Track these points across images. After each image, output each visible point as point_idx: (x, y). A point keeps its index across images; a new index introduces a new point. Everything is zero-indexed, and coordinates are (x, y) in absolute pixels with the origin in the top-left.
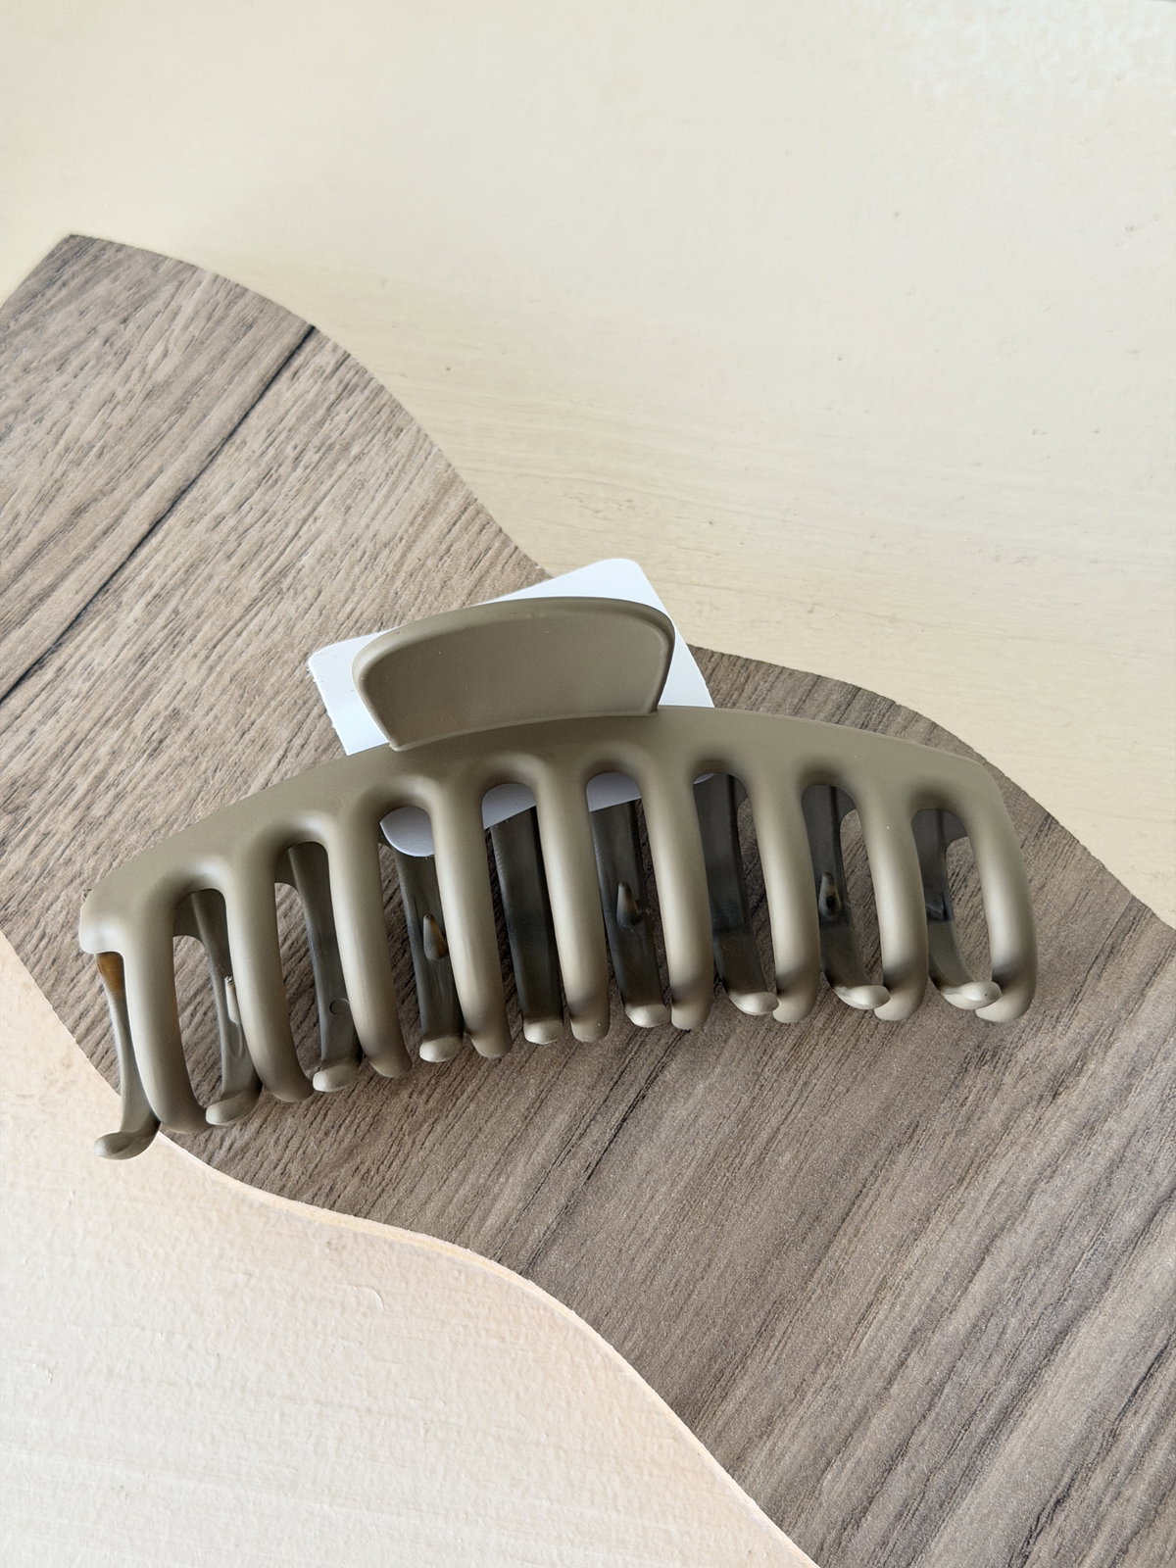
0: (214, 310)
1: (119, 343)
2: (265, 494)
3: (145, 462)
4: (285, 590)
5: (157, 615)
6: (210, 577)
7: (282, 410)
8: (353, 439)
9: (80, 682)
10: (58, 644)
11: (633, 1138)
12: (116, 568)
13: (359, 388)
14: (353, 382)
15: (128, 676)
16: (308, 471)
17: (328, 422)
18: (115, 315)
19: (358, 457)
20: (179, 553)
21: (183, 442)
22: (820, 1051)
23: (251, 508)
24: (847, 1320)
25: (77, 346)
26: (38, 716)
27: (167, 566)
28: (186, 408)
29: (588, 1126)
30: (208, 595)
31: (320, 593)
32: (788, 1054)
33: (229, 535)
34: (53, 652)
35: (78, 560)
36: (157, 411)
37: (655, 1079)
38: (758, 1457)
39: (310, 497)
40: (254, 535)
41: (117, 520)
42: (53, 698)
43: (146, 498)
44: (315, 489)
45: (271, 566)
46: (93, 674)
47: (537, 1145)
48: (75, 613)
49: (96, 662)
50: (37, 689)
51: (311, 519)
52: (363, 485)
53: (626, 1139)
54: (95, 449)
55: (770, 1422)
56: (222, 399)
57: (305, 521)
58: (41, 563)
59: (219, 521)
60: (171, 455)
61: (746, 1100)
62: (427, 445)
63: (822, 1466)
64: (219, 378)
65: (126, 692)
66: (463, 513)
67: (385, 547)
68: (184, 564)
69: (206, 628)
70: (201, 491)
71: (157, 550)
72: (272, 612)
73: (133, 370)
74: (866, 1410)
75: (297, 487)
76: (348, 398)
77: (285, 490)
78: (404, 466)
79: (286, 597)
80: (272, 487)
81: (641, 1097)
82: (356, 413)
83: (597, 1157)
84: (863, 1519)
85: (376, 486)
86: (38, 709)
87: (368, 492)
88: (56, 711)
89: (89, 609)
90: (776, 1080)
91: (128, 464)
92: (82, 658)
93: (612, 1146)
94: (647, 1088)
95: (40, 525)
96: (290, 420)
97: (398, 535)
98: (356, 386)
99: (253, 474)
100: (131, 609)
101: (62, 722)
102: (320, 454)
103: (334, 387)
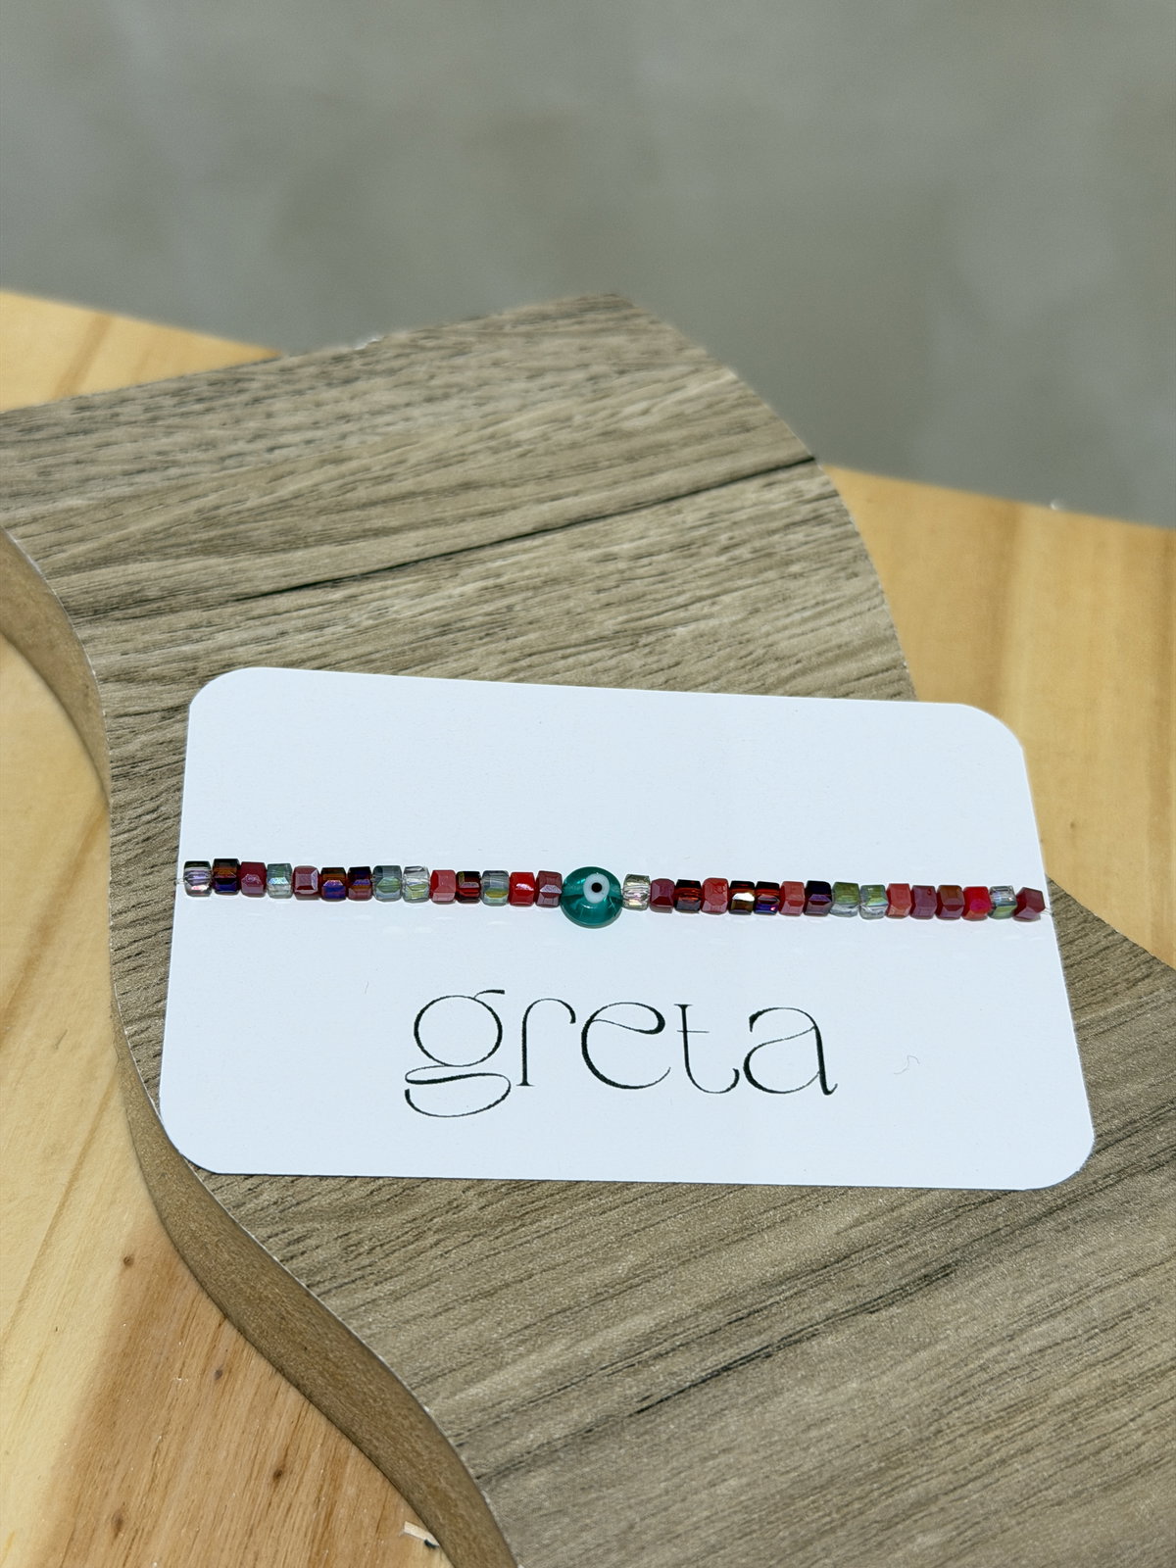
0: (717, 403)
1: (603, 384)
2: (674, 559)
3: (562, 480)
4: (640, 644)
5: (486, 602)
6: (567, 597)
7: (737, 504)
8: (799, 560)
9: (365, 616)
10: (366, 576)
11: (726, 1397)
12: (472, 546)
13: (833, 524)
14: (827, 516)
15: (420, 635)
16: (735, 562)
17: (781, 535)
18: (614, 364)
19: (795, 576)
20: (548, 564)
21: (615, 483)
22: (1044, 1432)
23: (650, 564)
25: (560, 370)
26: (300, 623)
27: (526, 568)
28: (637, 460)
29: (673, 1350)
30: (554, 610)
31: (677, 664)
32: (998, 1412)
33: (612, 573)
34: (355, 580)
35: (437, 522)
36: (606, 449)
37: (796, 1342)
39: (720, 583)
40: (639, 586)
41: (502, 511)
42: (326, 615)
43: (545, 507)
44: (731, 579)
45: (640, 619)
46: (383, 617)
47: (594, 1334)
48: (401, 561)
49: (395, 608)
50: (315, 601)
51: (709, 601)
52: (784, 600)
53: (714, 1392)
54: (519, 450)
56: (679, 469)
57: (700, 599)
58: (398, 507)
59: (609, 558)
60: (595, 488)
61: (909, 1434)
62: (877, 601)
64: (687, 453)
65: (406, 647)
66: (883, 671)
67: (777, 659)
68: (547, 574)
69: (532, 636)
70: (607, 527)
71: (525, 551)
72: (612, 657)
73: (604, 409)
75: (711, 570)
76: (814, 526)
77: (698, 566)
78: (839, 606)
79: (638, 650)
80: (685, 557)
81: (765, 1354)
82: (815, 541)
83: (665, 1393)
85: (799, 607)
86: (304, 617)
87: (787, 607)
88: (321, 628)
89: (420, 563)
90: (961, 1436)
91: (546, 474)
92: (382, 598)
93: (692, 1390)
94: (779, 1347)
95: (419, 479)
96: (741, 516)
98: (829, 521)
99: (672, 539)
100: (464, 584)
101: (320, 640)
102: (754, 556)
103: (805, 510)
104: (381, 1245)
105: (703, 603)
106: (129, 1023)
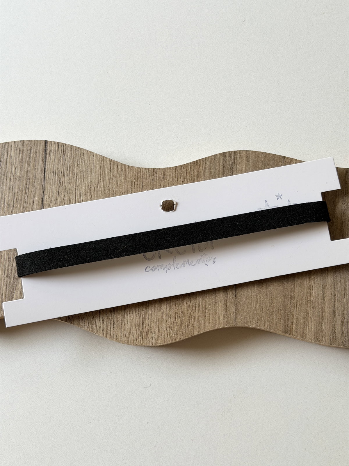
0: (20, 150)
3: (29, 197)
7: (52, 166)
8: (74, 162)
14: (64, 148)
16: (68, 176)
17: (65, 162)
19: (78, 166)
23: (61, 193)
24: (307, 292)
36: (23, 183)
38: (307, 331)
39: (73, 182)
44: (73, 179)
51: (77, 187)
52: (83, 172)
54: (15, 201)
55: (305, 323)
56: (36, 171)
60: (34, 192)
62: (92, 154)
63: (321, 325)
64: (32, 167)
66: (111, 165)
70: (47, 196)
73: (10, 176)
74: (322, 308)
75: (68, 181)
76: (66, 153)
77: (66, 184)
80: (62, 185)
82: (70, 156)
84: (336, 330)
85: (87, 170)
87: (86, 173)
91: (25, 200)
96: (56, 167)
97: (99, 179)
98: (66, 149)
99: (56, 185)
102: (68, 170)
103: (60, 152)
104: (190, 321)
105: (77, 189)
106: (128, 343)
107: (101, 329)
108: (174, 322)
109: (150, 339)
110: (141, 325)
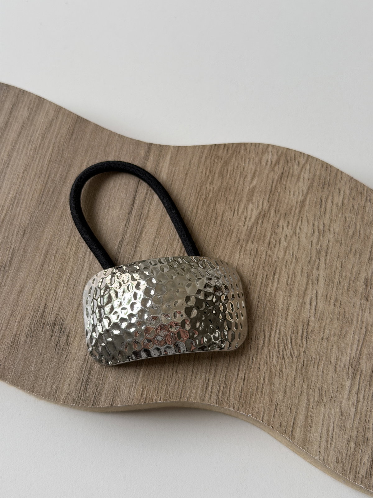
84: (11, 107)
97: (315, 409)
107: (342, 181)
108: (237, 167)
109: (276, 154)
110: (284, 174)
